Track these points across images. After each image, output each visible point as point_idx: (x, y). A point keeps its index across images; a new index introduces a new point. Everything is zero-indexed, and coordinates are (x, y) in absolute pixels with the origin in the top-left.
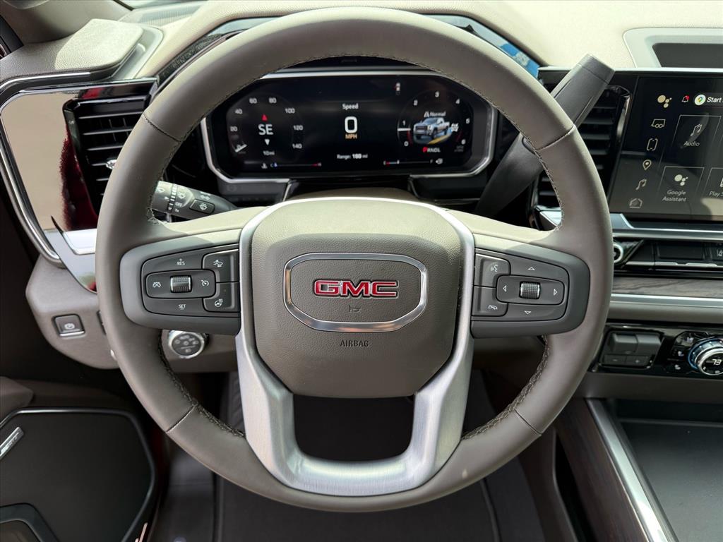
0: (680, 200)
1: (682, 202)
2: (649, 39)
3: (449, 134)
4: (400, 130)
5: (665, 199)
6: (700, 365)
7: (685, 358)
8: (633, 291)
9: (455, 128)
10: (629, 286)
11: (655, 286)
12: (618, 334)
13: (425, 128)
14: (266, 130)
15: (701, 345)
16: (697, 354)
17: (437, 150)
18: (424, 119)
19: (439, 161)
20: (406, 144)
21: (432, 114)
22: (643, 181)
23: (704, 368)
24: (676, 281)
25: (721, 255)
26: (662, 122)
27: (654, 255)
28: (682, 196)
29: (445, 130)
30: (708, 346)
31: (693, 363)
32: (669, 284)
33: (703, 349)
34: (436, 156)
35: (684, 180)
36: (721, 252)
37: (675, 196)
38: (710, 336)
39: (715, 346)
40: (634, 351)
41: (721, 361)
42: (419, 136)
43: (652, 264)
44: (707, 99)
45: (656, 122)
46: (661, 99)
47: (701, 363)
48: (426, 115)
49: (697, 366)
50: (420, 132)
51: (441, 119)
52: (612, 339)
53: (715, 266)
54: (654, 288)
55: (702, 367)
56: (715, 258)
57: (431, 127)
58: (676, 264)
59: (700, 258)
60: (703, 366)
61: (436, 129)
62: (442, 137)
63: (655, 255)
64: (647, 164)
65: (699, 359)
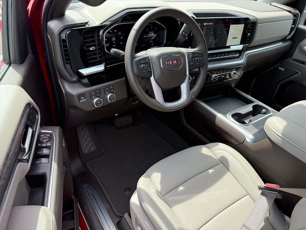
2: (192, 12)
3: (154, 37)
4: (144, 37)
9: (156, 35)
13: (150, 36)
14: (114, 39)
17: (152, 41)
18: (149, 34)
19: (153, 44)
20: (146, 40)
21: (151, 32)
29: (154, 36)
33: (212, 76)
34: (152, 43)
39: (214, 75)
42: (148, 38)
44: (206, 24)
48: (150, 32)
50: (149, 37)
51: (153, 33)
57: (151, 36)
61: (152, 36)
62: (153, 38)
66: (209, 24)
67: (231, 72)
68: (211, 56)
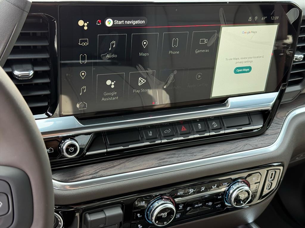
0: (114, 99)
1: (116, 100)
5: (103, 99)
6: (153, 221)
7: (143, 217)
8: (94, 175)
10: (91, 172)
11: (111, 168)
12: (89, 214)
15: (151, 205)
16: (150, 213)
22: (83, 87)
23: (157, 222)
24: (124, 160)
26: (86, 41)
28: (114, 96)
30: (156, 204)
31: (149, 220)
32: (120, 164)
33: (153, 207)
35: (113, 83)
36: (151, 132)
37: (110, 96)
38: (156, 196)
39: (160, 203)
40: (105, 224)
41: (166, 213)
43: (105, 151)
44: (114, 22)
45: (82, 42)
46: (81, 23)
47: (154, 218)
49: (152, 222)
52: (86, 218)
53: (148, 144)
54: (110, 169)
55: (156, 222)
56: (148, 138)
58: (122, 148)
59: (138, 139)
60: (156, 220)
63: (106, 143)
64: (83, 74)
65: (152, 216)
66: (129, 22)
67: (228, 190)
68: (150, 134)
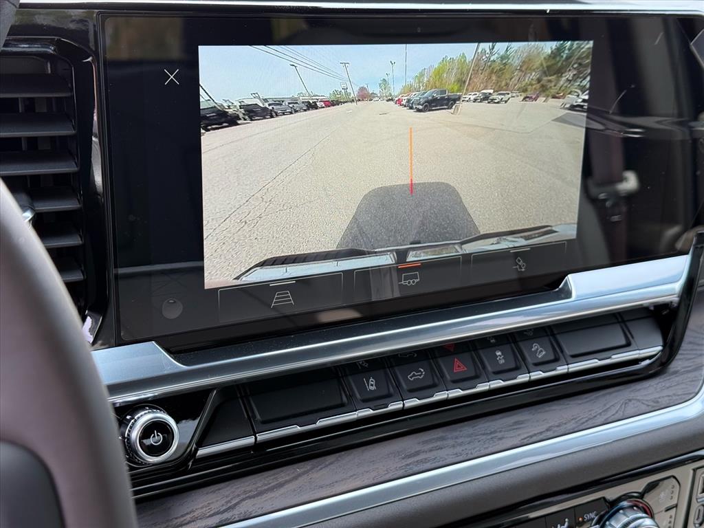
8: (226, 516)
10: (215, 507)
11: (272, 489)
24: (307, 466)
25: (373, 388)
27: (249, 418)
32: (295, 478)
36: (372, 381)
43: (250, 440)
53: (369, 412)
54: (270, 495)
56: (367, 397)
58: (298, 429)
59: (339, 402)
63: (251, 418)
68: (372, 386)
